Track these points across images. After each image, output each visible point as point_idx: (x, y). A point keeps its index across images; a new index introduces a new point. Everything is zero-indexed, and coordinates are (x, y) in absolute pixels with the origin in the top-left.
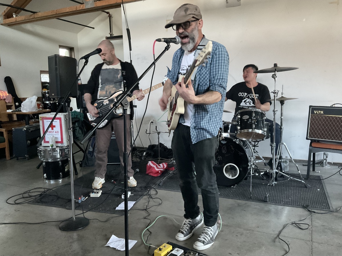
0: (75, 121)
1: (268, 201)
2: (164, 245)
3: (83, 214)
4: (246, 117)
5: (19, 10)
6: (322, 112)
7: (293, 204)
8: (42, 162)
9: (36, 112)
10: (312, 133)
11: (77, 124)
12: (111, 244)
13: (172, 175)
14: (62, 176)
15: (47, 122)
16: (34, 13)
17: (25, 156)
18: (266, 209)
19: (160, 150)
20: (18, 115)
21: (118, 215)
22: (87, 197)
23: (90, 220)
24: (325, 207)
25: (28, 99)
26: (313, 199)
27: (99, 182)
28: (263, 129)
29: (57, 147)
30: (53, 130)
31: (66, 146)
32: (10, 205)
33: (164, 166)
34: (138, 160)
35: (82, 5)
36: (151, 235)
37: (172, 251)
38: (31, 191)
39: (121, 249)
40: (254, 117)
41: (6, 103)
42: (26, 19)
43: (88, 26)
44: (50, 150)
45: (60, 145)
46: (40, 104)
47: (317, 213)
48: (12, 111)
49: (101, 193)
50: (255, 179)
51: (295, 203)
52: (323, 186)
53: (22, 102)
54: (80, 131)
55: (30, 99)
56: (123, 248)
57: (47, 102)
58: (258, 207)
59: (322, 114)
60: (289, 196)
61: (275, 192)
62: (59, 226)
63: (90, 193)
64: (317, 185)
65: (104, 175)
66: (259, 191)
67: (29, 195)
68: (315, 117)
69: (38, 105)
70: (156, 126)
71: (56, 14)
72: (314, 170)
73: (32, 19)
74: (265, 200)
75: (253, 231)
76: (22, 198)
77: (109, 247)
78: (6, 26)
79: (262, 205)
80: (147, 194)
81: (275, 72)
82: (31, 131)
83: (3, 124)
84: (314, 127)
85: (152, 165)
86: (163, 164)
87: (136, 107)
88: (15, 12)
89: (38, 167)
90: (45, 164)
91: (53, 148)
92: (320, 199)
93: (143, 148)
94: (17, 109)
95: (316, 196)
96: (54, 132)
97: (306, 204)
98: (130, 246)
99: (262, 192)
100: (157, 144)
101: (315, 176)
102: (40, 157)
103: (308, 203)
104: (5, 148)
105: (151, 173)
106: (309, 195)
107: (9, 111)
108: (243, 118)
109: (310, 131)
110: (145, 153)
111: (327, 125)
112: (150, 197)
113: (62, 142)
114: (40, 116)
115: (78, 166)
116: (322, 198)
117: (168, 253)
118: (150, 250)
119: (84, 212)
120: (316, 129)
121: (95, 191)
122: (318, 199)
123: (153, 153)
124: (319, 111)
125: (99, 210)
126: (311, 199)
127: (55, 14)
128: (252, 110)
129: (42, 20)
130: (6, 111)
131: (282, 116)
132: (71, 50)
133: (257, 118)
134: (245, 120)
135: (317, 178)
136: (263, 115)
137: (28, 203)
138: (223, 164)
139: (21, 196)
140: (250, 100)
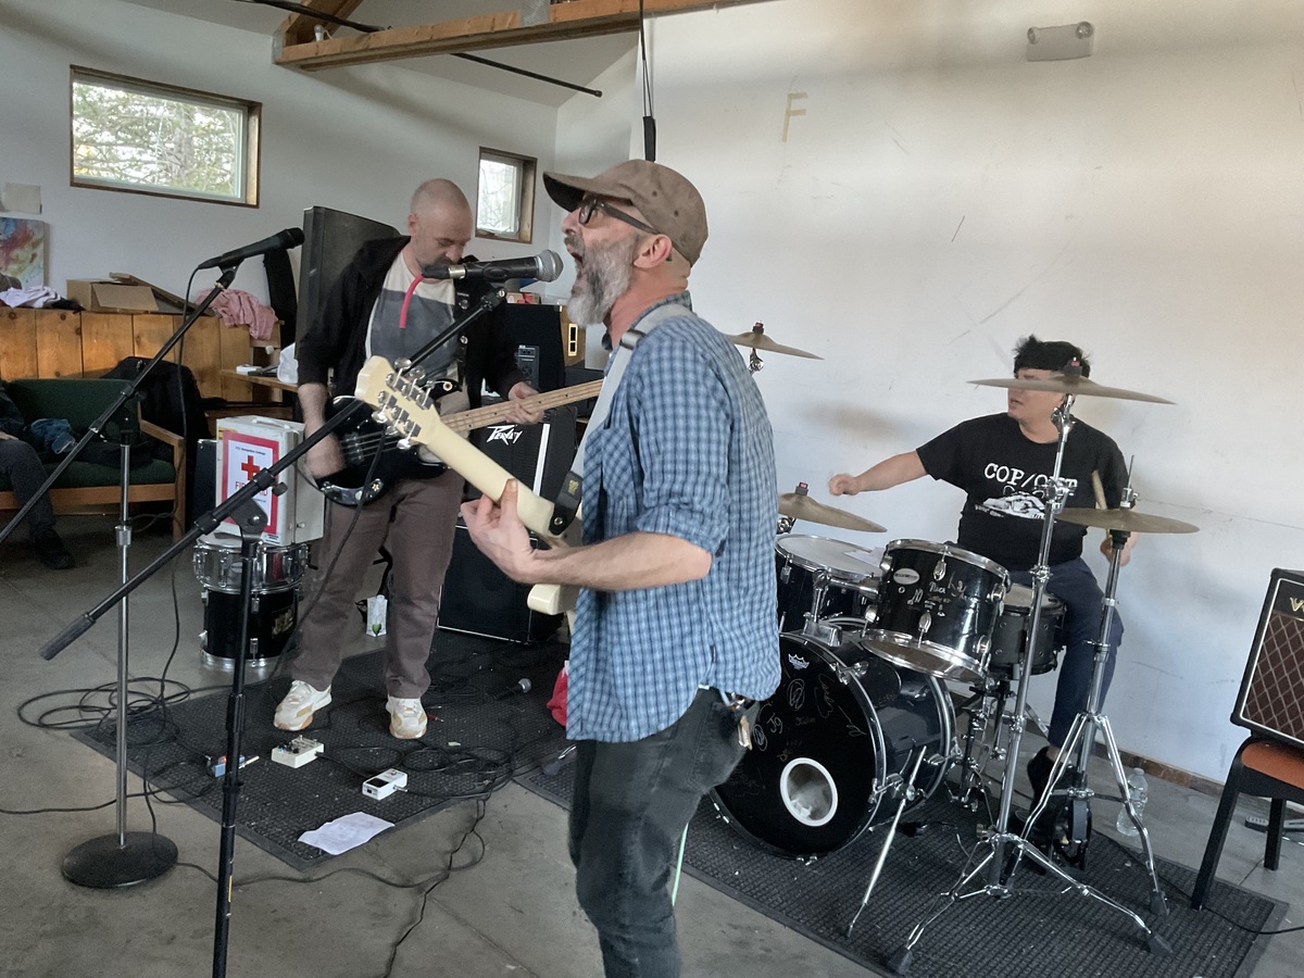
1: (900, 970)
4: (907, 576)
10: (1263, 701)
14: (254, 651)
15: (238, 448)
16: (369, 30)
22: (258, 758)
27: (303, 705)
31: (287, 548)
35: (513, 13)
40: (941, 584)
41: (251, 338)
42: (344, 50)
43: (578, 84)
45: (268, 537)
49: (317, 754)
64: (1216, 953)
71: (431, 40)
73: (361, 51)
76: (71, 708)
78: (296, 71)
84: (1279, 672)
105: (557, 706)
108: (895, 578)
109: (1257, 686)
113: (272, 529)
120: (1284, 684)
127: (428, 38)
128: (939, 550)
129: (396, 55)
130: (235, 369)
131: (1108, 596)
132: (526, 164)
133: (951, 590)
134: (901, 590)
135: (1253, 911)
136: (991, 581)
137: (72, 731)
138: (785, 752)
139: (74, 699)
140: (1032, 499)
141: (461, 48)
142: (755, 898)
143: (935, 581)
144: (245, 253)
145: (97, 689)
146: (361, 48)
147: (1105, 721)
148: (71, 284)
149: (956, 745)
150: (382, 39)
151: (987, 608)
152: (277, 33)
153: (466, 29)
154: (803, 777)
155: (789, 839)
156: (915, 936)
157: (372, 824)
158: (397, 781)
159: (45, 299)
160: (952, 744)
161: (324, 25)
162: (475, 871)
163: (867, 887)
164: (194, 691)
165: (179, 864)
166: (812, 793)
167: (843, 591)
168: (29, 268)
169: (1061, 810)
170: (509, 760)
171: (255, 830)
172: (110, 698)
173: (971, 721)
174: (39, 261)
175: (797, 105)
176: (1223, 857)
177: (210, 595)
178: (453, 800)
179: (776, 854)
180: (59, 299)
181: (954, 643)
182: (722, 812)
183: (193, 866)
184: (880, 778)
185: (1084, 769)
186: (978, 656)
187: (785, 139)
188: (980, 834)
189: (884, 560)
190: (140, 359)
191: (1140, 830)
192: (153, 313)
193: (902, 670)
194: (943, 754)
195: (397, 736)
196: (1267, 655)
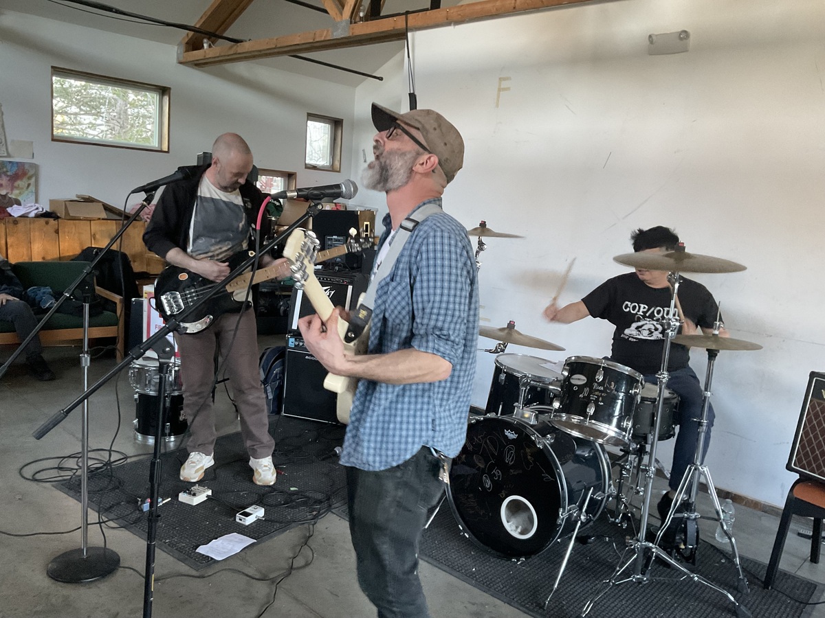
4: (579, 379)
10: (806, 455)
16: (236, 41)
22: (170, 499)
27: (198, 465)
35: (326, 30)
40: (600, 384)
43: (367, 73)
49: (208, 496)
73: (233, 55)
76: (54, 468)
78: (192, 67)
84: (816, 437)
101: (804, 581)
108: (573, 382)
109: (803, 446)
127: (274, 46)
128: (599, 362)
129: (254, 57)
131: (706, 390)
132: (337, 123)
133: (607, 388)
134: (575, 388)
135: (803, 589)
136: (632, 381)
137: (54, 483)
138: (503, 492)
139: (55, 463)
140: (655, 323)
141: (295, 52)
142: (486, 585)
143: (596, 382)
144: (161, 183)
145: (69, 457)
147: (706, 469)
148: (52, 202)
149: (612, 486)
150: (246, 47)
151: (630, 399)
152: (179, 44)
153: (297, 40)
154: (515, 508)
155: (506, 547)
156: (588, 608)
157: (242, 541)
158: (257, 513)
159: (36, 211)
160: (610, 486)
161: (209, 39)
162: (307, 570)
163: (557, 578)
164: (131, 457)
165: (121, 567)
166: (522, 517)
167: (539, 389)
168: (26, 192)
169: (679, 527)
170: (328, 499)
171: (169, 545)
172: (77, 462)
173: (621, 471)
174: (32, 188)
175: (505, 84)
176: (783, 555)
177: (139, 396)
178: (293, 524)
179: (499, 557)
180: (44, 211)
181: (609, 422)
182: (464, 531)
183: (130, 568)
184: (564, 508)
185: (693, 500)
186: (625, 430)
187: (497, 106)
188: (628, 543)
189: (564, 369)
190: (95, 248)
191: (730, 539)
192: (103, 219)
193: (577, 439)
194: (604, 492)
195: (258, 483)
196: (808, 427)
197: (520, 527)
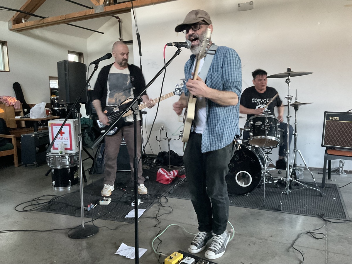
0: (84, 127)
1: (282, 210)
2: (175, 254)
3: (92, 222)
4: (259, 123)
5: (28, 15)
6: (338, 118)
7: (307, 213)
8: (51, 169)
9: (44, 119)
10: (328, 140)
11: (86, 131)
12: (121, 252)
13: (182, 183)
14: (71, 183)
15: (56, 128)
16: (43, 18)
17: (34, 163)
18: (280, 218)
19: (171, 157)
20: (26, 122)
21: (128, 223)
22: (96, 205)
23: (100, 227)
24: (341, 216)
25: (37, 105)
26: (328, 208)
27: (108, 189)
28: (277, 136)
29: (66, 153)
30: (62, 137)
31: (76, 153)
32: (18, 212)
33: (174, 174)
34: (148, 167)
35: (92, 9)
36: (161, 244)
37: (182, 259)
38: (40, 199)
39: (131, 257)
40: (267, 123)
41: (14, 109)
42: (35, 24)
43: (97, 31)
44: (59, 156)
45: (70, 151)
46: (49, 110)
47: (332, 222)
48: (20, 118)
49: (111, 201)
50: (269, 187)
51: (309, 212)
52: (339, 195)
53: (30, 109)
54: (89, 138)
55: (39, 105)
56: (133, 257)
57: (56, 109)
58: (271, 216)
59: (338, 120)
60: (304, 205)
61: (289, 201)
62: (68, 233)
63: (99, 201)
64: (333, 194)
65: (113, 182)
66: (272, 199)
67: (38, 203)
68: (331, 124)
69: (47, 111)
70: (167, 133)
71: (66, 19)
72: (329, 178)
73: (41, 24)
74: (279, 209)
75: (266, 240)
76: (30, 206)
77: (118, 255)
78: (15, 32)
79: (276, 214)
80: (158, 202)
81: (289, 77)
82: (40, 138)
83: (11, 130)
84: (330, 133)
85: (162, 172)
86: (173, 172)
87: (146, 114)
88: (24, 18)
89: (47, 175)
90: (53, 171)
91: (62, 154)
92: (336, 208)
93: (153, 155)
94: (26, 115)
95: (331, 205)
96: (64, 138)
97: (321, 213)
98: (140, 254)
99: (275, 201)
100: (167, 151)
101: (331, 184)
102: (49, 164)
103: (323, 212)
104: (13, 155)
105: (161, 180)
106: (324, 204)
107: (18, 117)
108: (256, 124)
109: (326, 137)
110: (155, 161)
111: (343, 132)
112: (160, 204)
113: (71, 149)
114: (49, 122)
115: (87, 174)
116: (338, 207)
117: (178, 261)
118: (160, 259)
119: (93, 219)
120: (331, 135)
121: (104, 198)
122: (334, 208)
123: (163, 161)
124: (335, 117)
125: (108, 217)
126: (326, 208)
127: (64, 19)
129: (51, 25)
130: (15, 117)
131: (296, 122)
132: (80, 54)
133: (270, 124)
134: (258, 127)
136: (276, 121)
137: (38, 210)
138: (236, 171)
139: (30, 203)
140: (264, 105)
146: (41, 23)
150: (48, 20)
152: (9, 22)
181: (274, 136)
196: (327, 130)
197: (243, 183)
